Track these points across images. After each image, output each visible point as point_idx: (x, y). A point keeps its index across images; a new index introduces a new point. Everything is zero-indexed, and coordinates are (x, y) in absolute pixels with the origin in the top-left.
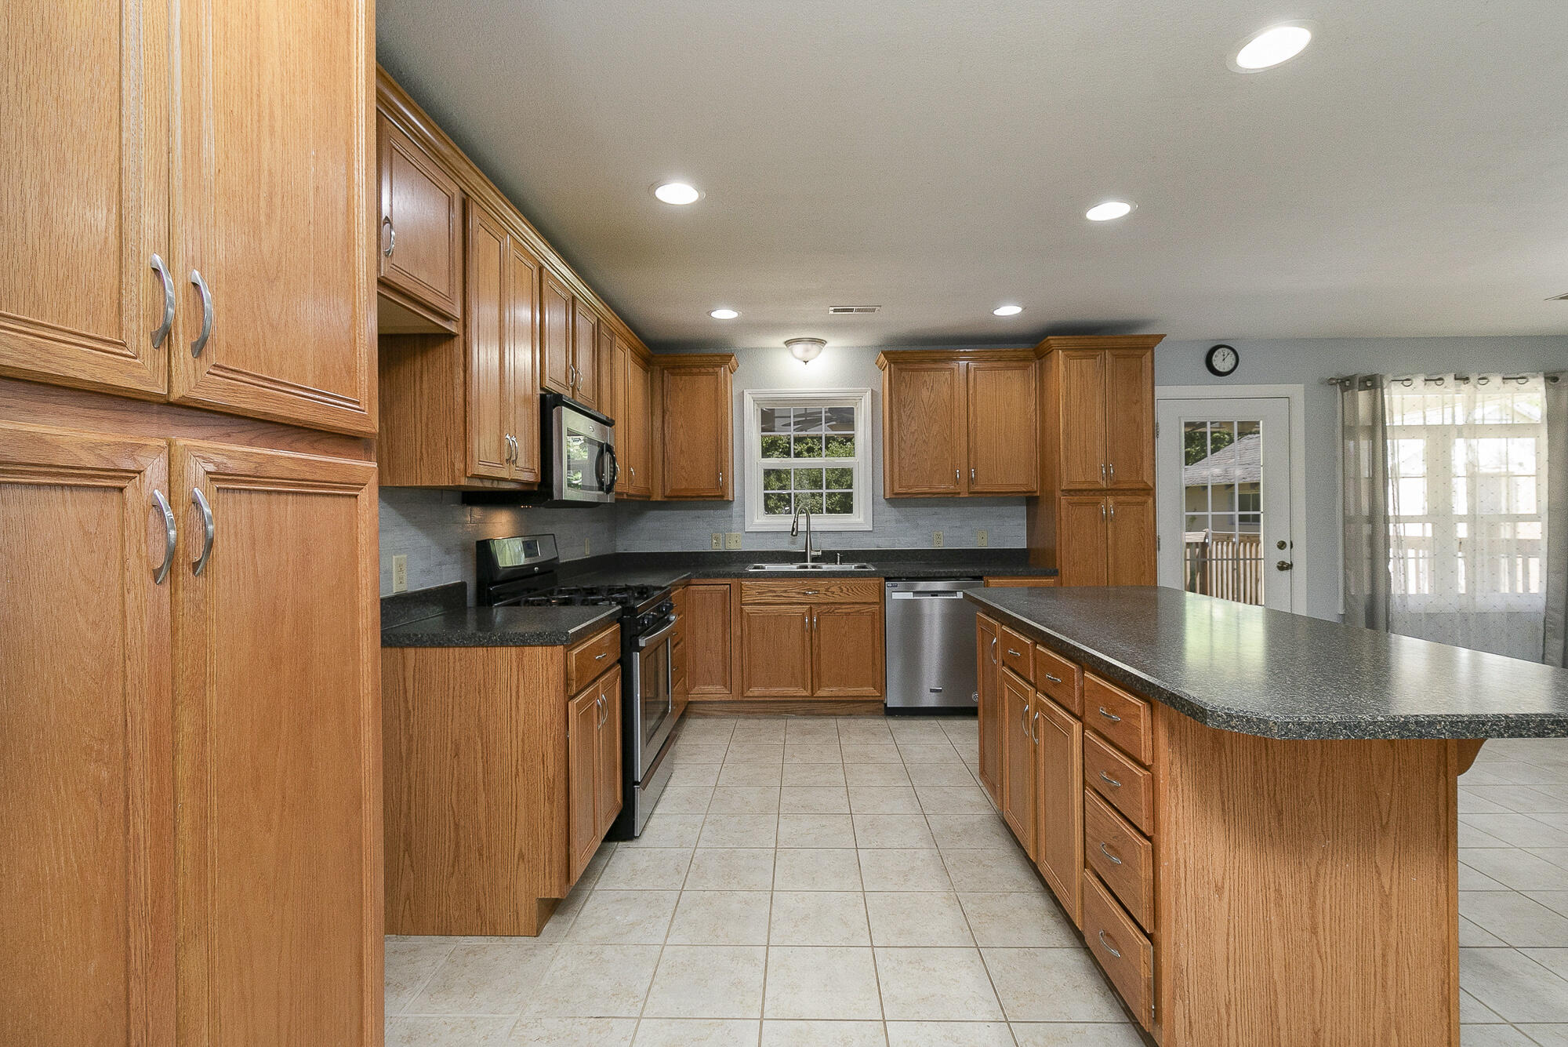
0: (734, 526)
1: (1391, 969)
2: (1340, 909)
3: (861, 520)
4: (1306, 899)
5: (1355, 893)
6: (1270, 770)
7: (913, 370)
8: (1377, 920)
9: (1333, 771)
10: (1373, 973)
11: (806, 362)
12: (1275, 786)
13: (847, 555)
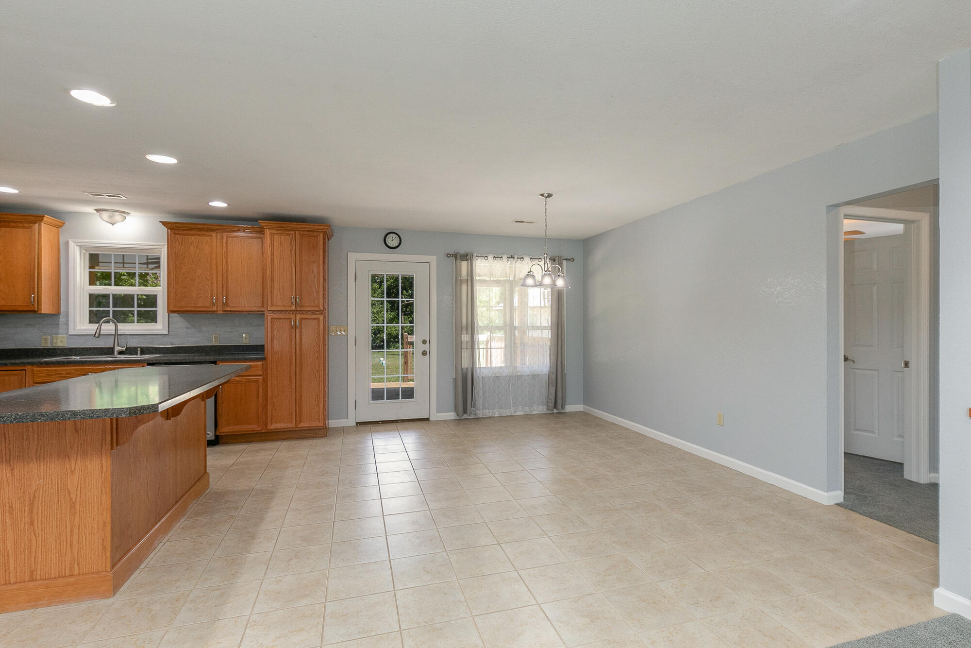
0: (60, 331)
1: (75, 537)
2: (47, 512)
3: (161, 327)
4: (27, 509)
5: (56, 504)
6: (7, 449)
7: (183, 234)
8: (68, 515)
9: (44, 448)
10: (65, 539)
11: (113, 224)
12: (10, 456)
13: (149, 349)
